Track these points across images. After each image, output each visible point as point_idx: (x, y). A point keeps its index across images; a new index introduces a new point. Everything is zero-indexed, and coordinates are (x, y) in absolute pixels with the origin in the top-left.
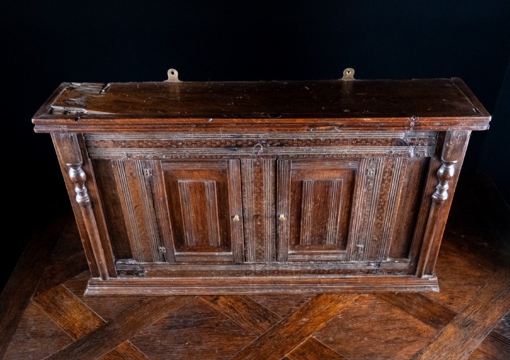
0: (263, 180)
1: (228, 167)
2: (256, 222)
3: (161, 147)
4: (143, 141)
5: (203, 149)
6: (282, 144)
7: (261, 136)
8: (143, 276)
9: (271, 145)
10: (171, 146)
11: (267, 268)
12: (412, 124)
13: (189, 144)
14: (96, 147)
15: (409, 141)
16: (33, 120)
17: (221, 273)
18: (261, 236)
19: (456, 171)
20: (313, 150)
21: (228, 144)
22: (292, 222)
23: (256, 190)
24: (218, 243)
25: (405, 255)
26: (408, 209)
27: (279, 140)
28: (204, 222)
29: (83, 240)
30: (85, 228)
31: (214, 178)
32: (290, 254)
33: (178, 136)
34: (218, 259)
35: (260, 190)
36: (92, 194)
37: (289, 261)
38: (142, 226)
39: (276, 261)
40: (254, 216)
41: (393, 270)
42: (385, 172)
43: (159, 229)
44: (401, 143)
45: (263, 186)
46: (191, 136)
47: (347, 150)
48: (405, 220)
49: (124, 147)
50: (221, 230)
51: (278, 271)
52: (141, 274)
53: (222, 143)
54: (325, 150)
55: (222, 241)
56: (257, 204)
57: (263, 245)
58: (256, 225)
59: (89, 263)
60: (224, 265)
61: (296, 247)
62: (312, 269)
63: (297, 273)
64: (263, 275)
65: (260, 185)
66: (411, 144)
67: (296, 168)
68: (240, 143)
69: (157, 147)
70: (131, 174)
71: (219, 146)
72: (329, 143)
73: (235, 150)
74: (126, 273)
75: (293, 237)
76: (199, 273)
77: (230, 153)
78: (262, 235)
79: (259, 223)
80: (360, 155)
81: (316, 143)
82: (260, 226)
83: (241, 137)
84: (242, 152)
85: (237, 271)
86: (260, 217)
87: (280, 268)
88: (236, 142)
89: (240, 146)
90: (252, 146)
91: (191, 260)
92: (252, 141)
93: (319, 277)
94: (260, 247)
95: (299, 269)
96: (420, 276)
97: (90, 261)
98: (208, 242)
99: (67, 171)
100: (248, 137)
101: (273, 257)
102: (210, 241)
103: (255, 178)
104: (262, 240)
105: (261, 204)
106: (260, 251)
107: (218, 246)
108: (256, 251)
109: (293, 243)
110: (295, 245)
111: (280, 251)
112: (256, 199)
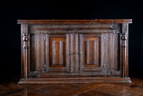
0: (75, 40)
1: (66, 36)
2: (73, 55)
3: (49, 30)
4: (44, 28)
5: (60, 31)
6: (80, 29)
7: (75, 26)
8: (37, 78)
9: (78, 29)
10: (52, 30)
11: (77, 74)
12: (113, 21)
13: (56, 29)
14: (32, 30)
15: (113, 28)
16: (18, 20)
17: (62, 76)
19: (127, 37)
20: (89, 31)
21: (67, 29)
22: (84, 55)
25: (118, 69)
26: (116, 52)
27: (80, 28)
28: (59, 55)
29: (22, 63)
30: (23, 58)
31: (62, 40)
32: (84, 68)
33: (54, 27)
34: (62, 70)
35: (75, 44)
36: (28, 45)
37: (83, 71)
38: (40, 57)
40: (73, 53)
41: (116, 75)
42: (108, 38)
43: (45, 58)
44: (111, 29)
45: (75, 42)
46: (57, 27)
47: (97, 31)
48: (116, 56)
49: (39, 30)
50: (63, 59)
51: (80, 75)
52: (37, 77)
53: (65, 29)
54: (92, 31)
55: (63, 63)
57: (75, 64)
59: (22, 72)
60: (63, 73)
61: (85, 66)
62: (91, 75)
63: (86, 76)
64: (75, 77)
66: (114, 29)
67: (84, 36)
68: (69, 29)
69: (48, 30)
70: (40, 38)
71: (64, 30)
72: (92, 29)
73: (68, 31)
74: (32, 77)
75: (84, 62)
76: (55, 76)
77: (67, 32)
78: (75, 60)
79: (74, 56)
80: (101, 32)
81: (89, 29)
82: (75, 57)
83: (70, 27)
84: (70, 31)
85: (68, 75)
86: (75, 54)
87: (81, 74)
88: (69, 28)
89: (69, 30)
90: (73, 30)
91: (53, 70)
92: (73, 28)
93: (93, 78)
95: (87, 74)
96: (124, 77)
97: (22, 71)
98: (59, 63)
99: (23, 38)
100: (72, 27)
101: (79, 69)
102: (60, 63)
103: (73, 40)
104: (75, 62)
105: (75, 49)
106: (74, 67)
107: (62, 65)
108: (73, 66)
109: (84, 64)
110: (85, 65)
111: (81, 67)
112: (74, 47)
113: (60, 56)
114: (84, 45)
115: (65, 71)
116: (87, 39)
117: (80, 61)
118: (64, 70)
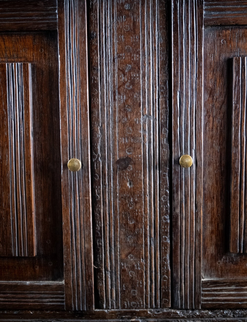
0: (138, 53)
1: (61, 19)
2: (122, 180)
18: (135, 226)
22: (210, 183)
23: (124, 84)
24: (31, 247)
31: (30, 54)
32: (206, 283)
35: (133, 83)
37: (204, 308)
39: (172, 308)
40: (118, 162)
45: (138, 72)
50: (41, 211)
55: (42, 243)
56: (124, 125)
57: (138, 256)
58: (122, 192)
61: (220, 263)
65: (133, 69)
67: (214, 15)
75: (212, 232)
78: (137, 220)
79: (129, 185)
82: (132, 193)
86: (131, 167)
94: (131, 259)
101: (165, 295)
102: (14, 240)
103: (121, 51)
104: (138, 236)
105: (133, 125)
106: (131, 274)
107: (30, 258)
108: (123, 271)
109: (211, 250)
110: (215, 258)
111: (180, 273)
112: (124, 110)
113: (12, 184)
114: (211, 92)
115: (53, 308)
116: (234, 43)
117: (173, 225)
118: (48, 301)
